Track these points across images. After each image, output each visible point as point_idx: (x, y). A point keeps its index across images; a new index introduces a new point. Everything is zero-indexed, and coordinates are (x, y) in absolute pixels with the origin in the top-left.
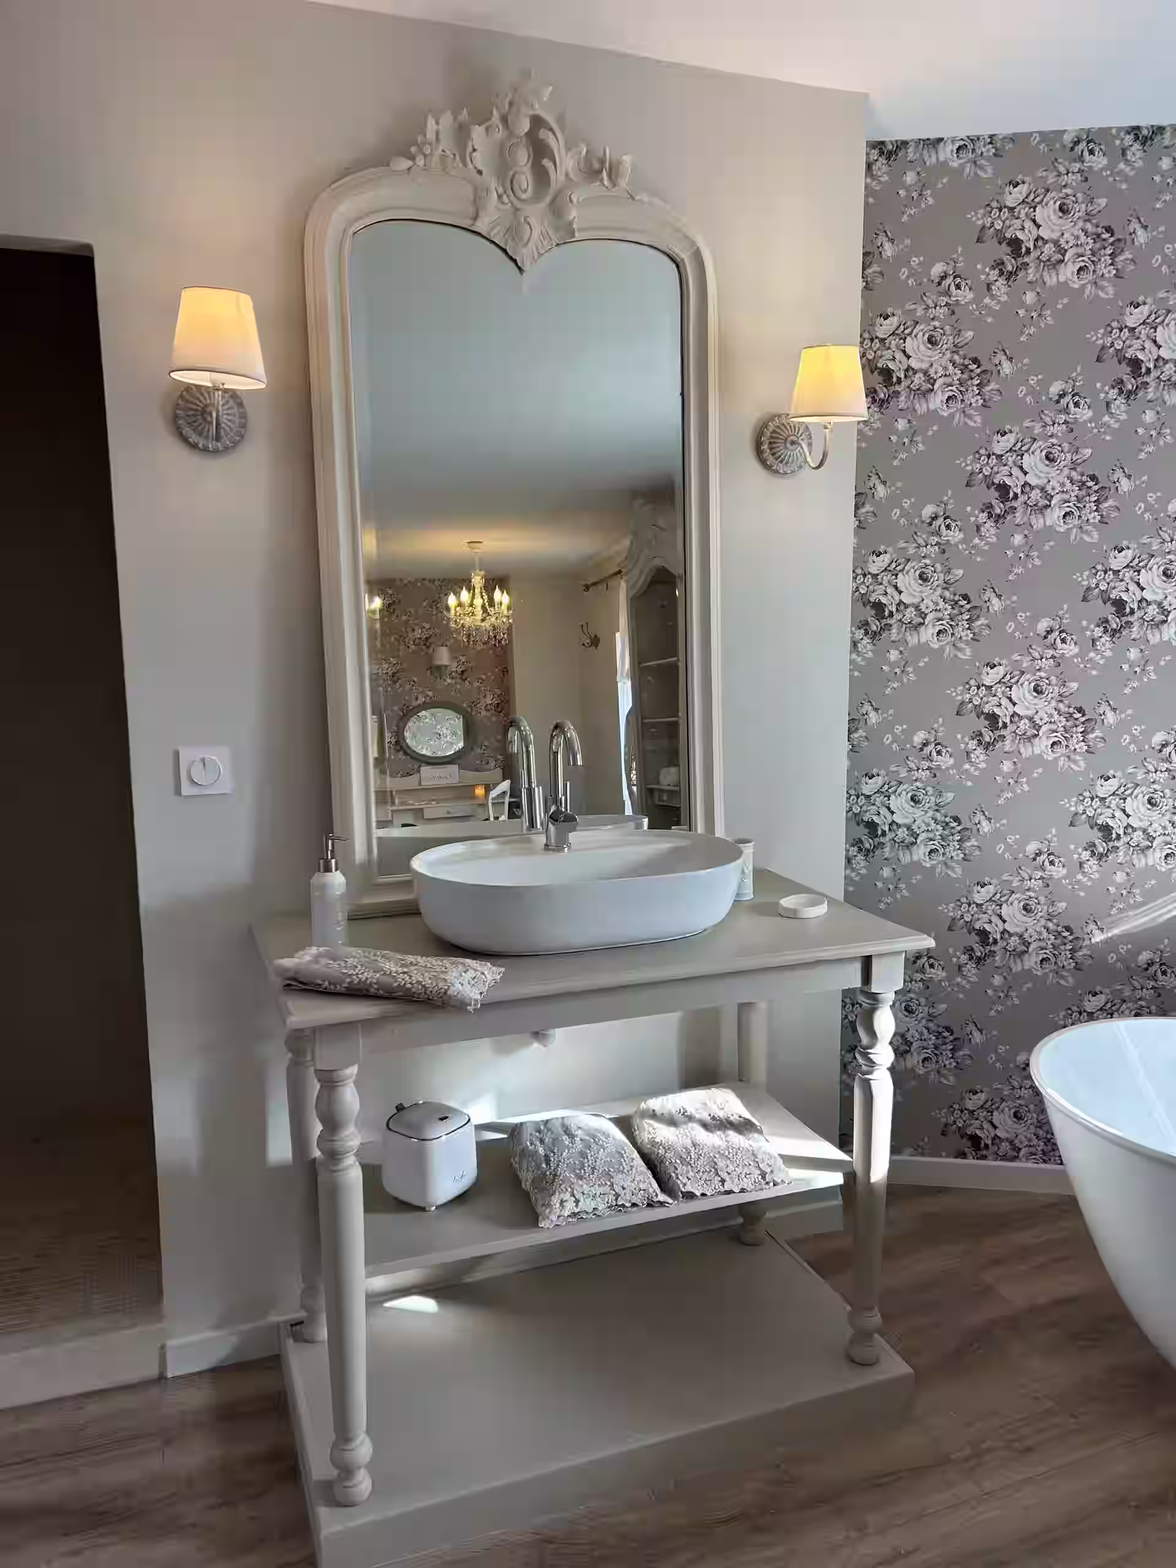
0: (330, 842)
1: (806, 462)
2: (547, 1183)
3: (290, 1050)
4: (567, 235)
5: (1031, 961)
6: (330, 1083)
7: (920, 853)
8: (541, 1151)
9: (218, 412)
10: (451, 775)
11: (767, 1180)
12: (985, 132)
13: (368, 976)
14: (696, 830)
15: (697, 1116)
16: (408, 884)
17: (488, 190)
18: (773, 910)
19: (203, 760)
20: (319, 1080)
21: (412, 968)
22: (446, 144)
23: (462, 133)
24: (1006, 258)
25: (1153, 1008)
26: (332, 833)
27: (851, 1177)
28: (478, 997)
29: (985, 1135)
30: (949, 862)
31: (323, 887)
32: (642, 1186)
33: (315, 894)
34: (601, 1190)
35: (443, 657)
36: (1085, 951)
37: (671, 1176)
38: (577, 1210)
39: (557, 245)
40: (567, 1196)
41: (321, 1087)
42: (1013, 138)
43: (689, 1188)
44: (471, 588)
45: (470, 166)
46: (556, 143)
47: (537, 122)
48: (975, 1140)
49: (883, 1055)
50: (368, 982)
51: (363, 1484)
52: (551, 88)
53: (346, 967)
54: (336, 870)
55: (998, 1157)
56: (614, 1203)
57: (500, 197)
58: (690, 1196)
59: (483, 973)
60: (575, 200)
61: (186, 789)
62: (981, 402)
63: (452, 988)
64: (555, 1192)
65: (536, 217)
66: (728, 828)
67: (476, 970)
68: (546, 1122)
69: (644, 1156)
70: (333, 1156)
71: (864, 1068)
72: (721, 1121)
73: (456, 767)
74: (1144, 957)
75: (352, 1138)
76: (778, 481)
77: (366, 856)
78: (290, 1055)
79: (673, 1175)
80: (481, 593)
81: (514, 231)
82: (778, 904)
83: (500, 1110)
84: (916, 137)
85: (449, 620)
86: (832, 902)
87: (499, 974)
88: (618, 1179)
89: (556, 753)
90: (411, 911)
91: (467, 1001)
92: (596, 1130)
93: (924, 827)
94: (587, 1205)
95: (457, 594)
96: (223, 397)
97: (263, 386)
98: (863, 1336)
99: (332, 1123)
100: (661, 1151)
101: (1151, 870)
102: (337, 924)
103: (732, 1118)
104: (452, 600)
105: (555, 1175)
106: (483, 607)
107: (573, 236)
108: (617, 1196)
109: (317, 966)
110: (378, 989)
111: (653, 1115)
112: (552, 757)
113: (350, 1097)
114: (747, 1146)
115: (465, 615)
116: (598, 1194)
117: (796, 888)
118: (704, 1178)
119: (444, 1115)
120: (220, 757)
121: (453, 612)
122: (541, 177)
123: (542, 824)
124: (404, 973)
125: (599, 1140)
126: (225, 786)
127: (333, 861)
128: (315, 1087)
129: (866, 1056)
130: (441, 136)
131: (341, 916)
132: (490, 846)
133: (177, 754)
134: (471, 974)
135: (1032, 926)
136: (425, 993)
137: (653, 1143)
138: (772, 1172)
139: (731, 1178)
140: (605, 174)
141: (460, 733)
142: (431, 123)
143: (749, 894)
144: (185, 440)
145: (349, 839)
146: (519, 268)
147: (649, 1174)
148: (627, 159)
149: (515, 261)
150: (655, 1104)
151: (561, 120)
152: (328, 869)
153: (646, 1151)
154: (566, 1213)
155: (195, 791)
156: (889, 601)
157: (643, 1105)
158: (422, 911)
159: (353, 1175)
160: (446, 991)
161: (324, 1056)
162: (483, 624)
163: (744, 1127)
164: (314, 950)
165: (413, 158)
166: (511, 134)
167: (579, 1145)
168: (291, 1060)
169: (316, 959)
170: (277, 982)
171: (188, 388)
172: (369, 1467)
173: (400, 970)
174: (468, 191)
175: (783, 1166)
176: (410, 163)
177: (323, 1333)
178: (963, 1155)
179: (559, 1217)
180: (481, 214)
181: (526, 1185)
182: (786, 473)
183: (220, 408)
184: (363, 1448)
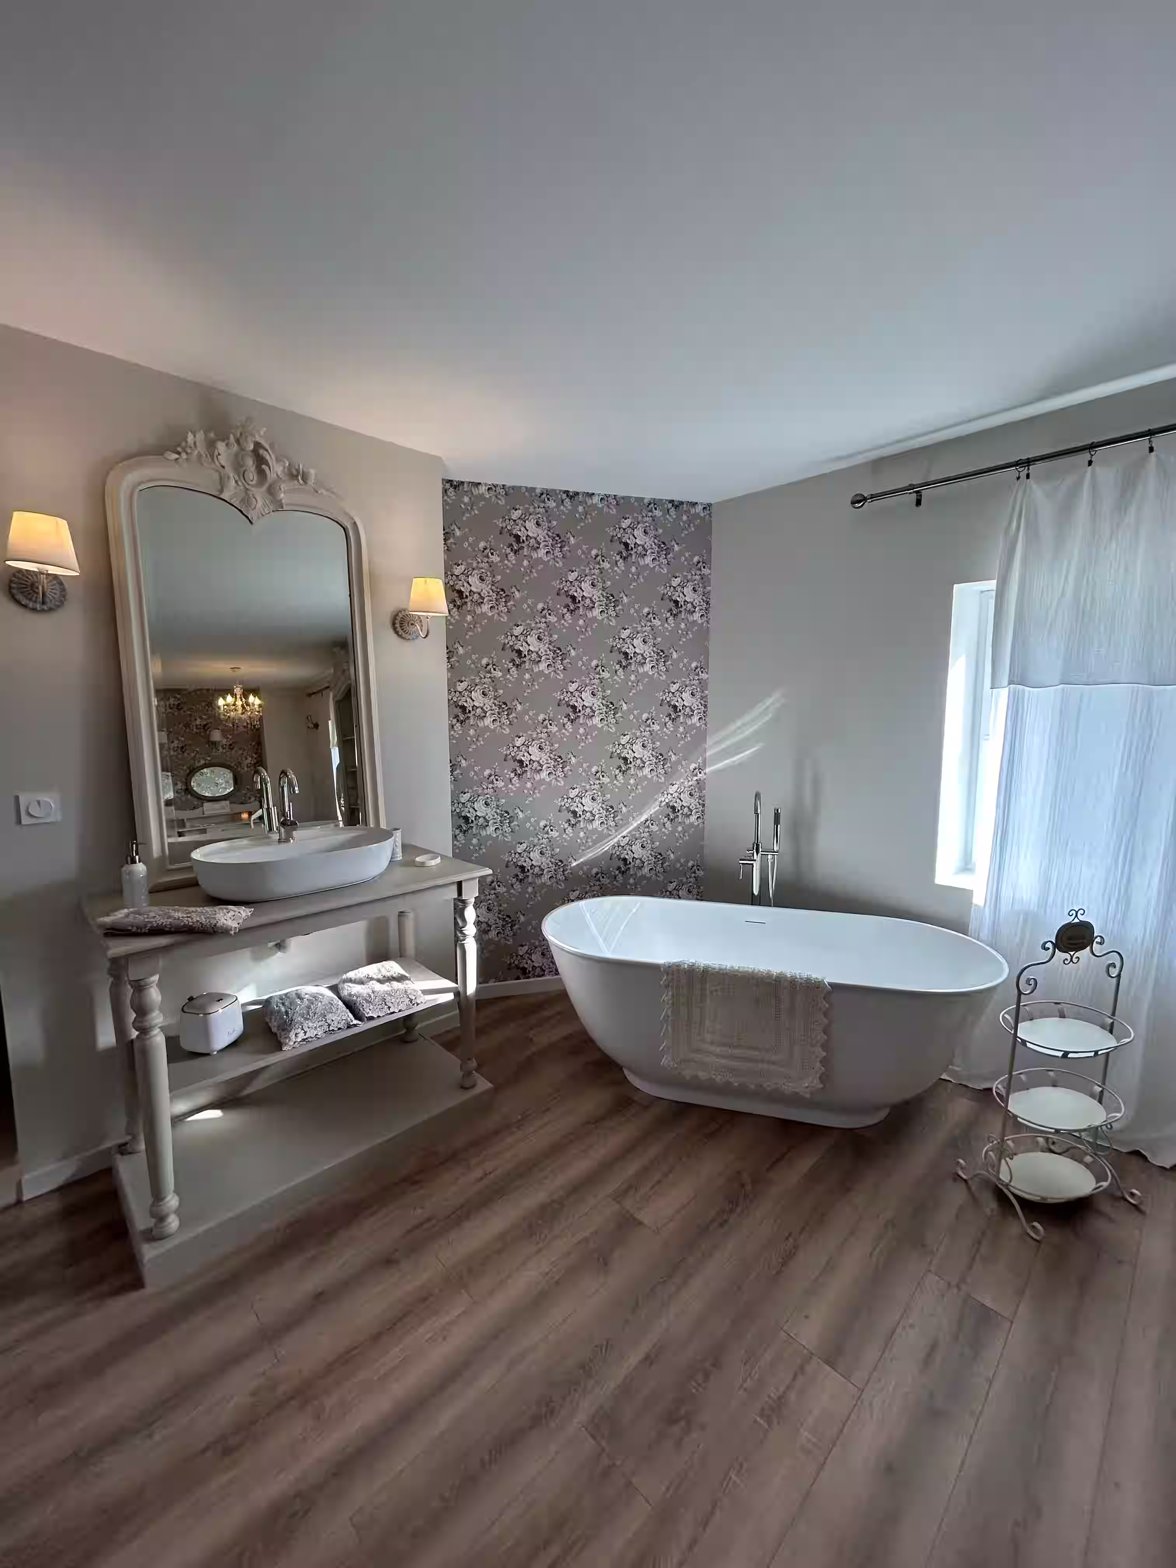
0: (134, 845)
1: (419, 634)
2: (287, 1026)
3: (111, 975)
4: (279, 507)
5: (545, 878)
6: (139, 987)
7: (491, 829)
8: (283, 1009)
9: (43, 587)
10: (225, 807)
11: (413, 1003)
12: (500, 482)
13: (165, 921)
14: (370, 825)
15: (375, 977)
16: (191, 868)
17: (229, 478)
18: (413, 864)
19: (39, 802)
20: (132, 987)
21: (193, 914)
22: (201, 448)
23: (211, 445)
24: (514, 543)
25: (600, 894)
26: (136, 840)
27: (457, 994)
28: (237, 926)
29: (528, 966)
30: (505, 834)
31: (130, 873)
32: (344, 1018)
33: (125, 877)
34: (320, 1023)
35: (216, 736)
36: (569, 871)
37: (360, 1010)
38: (305, 1037)
39: (273, 511)
40: (299, 1030)
41: (134, 991)
42: (513, 488)
43: (371, 1014)
44: (234, 695)
45: (217, 463)
46: (270, 458)
47: (258, 445)
48: (524, 970)
49: (471, 930)
50: (164, 924)
51: (173, 1223)
52: (265, 429)
53: (148, 918)
54: (139, 862)
55: (534, 976)
56: (328, 1030)
57: (236, 482)
58: (371, 1018)
59: (239, 912)
60: (283, 489)
61: (25, 820)
62: (506, 610)
63: (219, 922)
64: (291, 1029)
65: (260, 497)
66: (388, 823)
67: (235, 911)
68: (286, 995)
69: (345, 1003)
70: (144, 1031)
71: (461, 938)
72: (388, 977)
73: (228, 802)
74: (595, 870)
75: (157, 1018)
76: (406, 643)
77: (161, 854)
78: (111, 980)
79: (361, 1009)
80: (241, 698)
81: (247, 499)
82: (414, 861)
83: (259, 992)
84: (468, 480)
85: (219, 714)
86: (443, 857)
87: (250, 912)
88: (330, 1016)
89: (283, 788)
90: (194, 883)
91: (229, 928)
92: (317, 993)
93: (492, 817)
94: (311, 1033)
95: (224, 699)
96: (47, 578)
97: (78, 574)
98: (469, 1074)
99: (142, 1011)
100: (355, 998)
101: (595, 830)
102: (142, 897)
103: (394, 975)
104: (221, 702)
105: (292, 1020)
106: (242, 706)
107: (282, 508)
108: (329, 1025)
109: (127, 920)
110: (170, 928)
111: (350, 981)
112: (281, 790)
113: (154, 995)
114: (403, 988)
115: (230, 710)
116: (318, 1026)
117: (426, 852)
118: (379, 1007)
119: (220, 998)
120: (50, 799)
121: (222, 709)
122: (261, 474)
123: (277, 829)
124: (187, 917)
125: (318, 998)
126: (56, 816)
127: (137, 857)
128: (129, 991)
129: (461, 932)
130: (198, 444)
131: (144, 890)
132: (245, 842)
133: (17, 798)
134: (232, 913)
135: (545, 861)
136: (202, 927)
137: (350, 995)
138: (416, 998)
139: (394, 1006)
140: (300, 478)
141: (232, 782)
142: (190, 437)
143: (399, 857)
144: (18, 602)
145: (148, 843)
146: (250, 521)
147: (348, 1011)
148: (312, 472)
149: (247, 517)
150: (351, 975)
151: (272, 445)
152: (133, 862)
153: (346, 1000)
154: (299, 1040)
155: (34, 821)
156: (469, 705)
157: (344, 977)
158: (200, 883)
159: (159, 1040)
160: (215, 925)
161: (134, 972)
162: (243, 716)
163: (400, 979)
164: (126, 911)
165: (179, 453)
166: (242, 449)
167: (306, 1002)
168: (112, 982)
169: (127, 916)
170: (100, 932)
171: (20, 571)
172: (177, 1212)
173: (185, 916)
174: (216, 476)
175: (422, 995)
176: (177, 456)
177: (142, 1146)
178: (518, 978)
179: (295, 1042)
180: (225, 490)
181: (274, 1030)
182: (409, 639)
183: (45, 585)
184: (172, 1201)
